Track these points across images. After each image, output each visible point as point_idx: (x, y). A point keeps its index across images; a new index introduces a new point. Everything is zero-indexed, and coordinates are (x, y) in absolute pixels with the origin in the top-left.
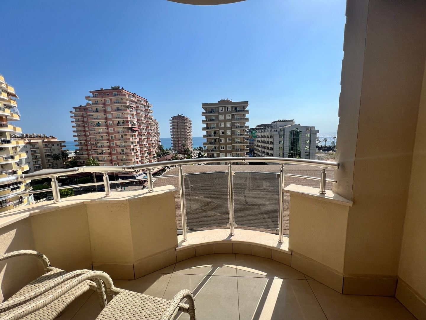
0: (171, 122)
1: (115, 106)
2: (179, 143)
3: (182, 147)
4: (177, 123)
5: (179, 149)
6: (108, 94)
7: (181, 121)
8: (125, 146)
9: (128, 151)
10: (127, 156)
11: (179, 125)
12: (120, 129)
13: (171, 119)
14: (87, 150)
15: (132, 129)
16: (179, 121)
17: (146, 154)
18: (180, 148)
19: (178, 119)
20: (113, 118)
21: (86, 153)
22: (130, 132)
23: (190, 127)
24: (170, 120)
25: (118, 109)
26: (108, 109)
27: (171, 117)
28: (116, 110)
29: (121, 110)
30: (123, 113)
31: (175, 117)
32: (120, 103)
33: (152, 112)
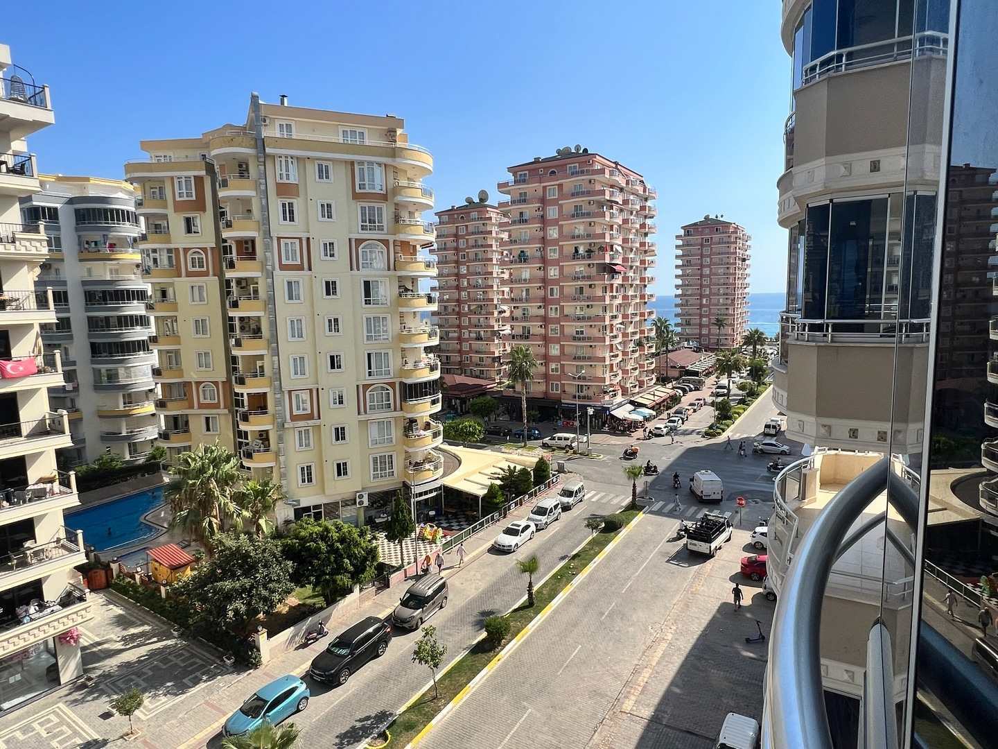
0: (680, 243)
1: (569, 204)
2: (701, 316)
3: (715, 329)
4: (702, 245)
5: (701, 335)
6: (553, 172)
7: (716, 237)
8: (589, 318)
9: (595, 333)
10: (591, 346)
11: (706, 251)
12: (580, 267)
13: (682, 232)
14: (459, 326)
15: (610, 270)
16: (707, 240)
17: (632, 345)
18: (705, 331)
19: (707, 231)
20: (562, 236)
21: (456, 335)
22: (606, 276)
23: (744, 260)
24: (678, 237)
25: (578, 213)
26: (552, 212)
27: (682, 228)
28: (573, 216)
29: (588, 215)
30: (590, 224)
31: (695, 224)
32: (588, 193)
33: (653, 213)
